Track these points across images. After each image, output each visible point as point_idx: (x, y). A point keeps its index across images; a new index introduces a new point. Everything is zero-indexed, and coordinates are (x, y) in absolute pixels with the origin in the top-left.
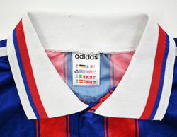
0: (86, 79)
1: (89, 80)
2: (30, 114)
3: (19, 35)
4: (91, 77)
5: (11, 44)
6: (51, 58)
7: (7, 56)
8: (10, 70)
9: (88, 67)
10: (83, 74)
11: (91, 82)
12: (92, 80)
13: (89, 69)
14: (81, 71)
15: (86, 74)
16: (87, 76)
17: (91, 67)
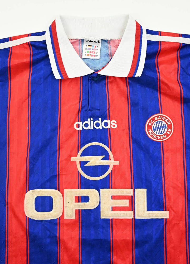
0: (91, 54)
1: (93, 54)
2: (57, 76)
3: (53, 28)
4: (95, 52)
5: (48, 33)
6: (72, 43)
7: (45, 40)
8: (46, 48)
9: (93, 46)
10: (89, 51)
11: (94, 56)
12: (95, 54)
13: (94, 48)
14: (89, 49)
15: (91, 51)
16: (92, 52)
17: (95, 47)
